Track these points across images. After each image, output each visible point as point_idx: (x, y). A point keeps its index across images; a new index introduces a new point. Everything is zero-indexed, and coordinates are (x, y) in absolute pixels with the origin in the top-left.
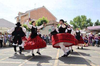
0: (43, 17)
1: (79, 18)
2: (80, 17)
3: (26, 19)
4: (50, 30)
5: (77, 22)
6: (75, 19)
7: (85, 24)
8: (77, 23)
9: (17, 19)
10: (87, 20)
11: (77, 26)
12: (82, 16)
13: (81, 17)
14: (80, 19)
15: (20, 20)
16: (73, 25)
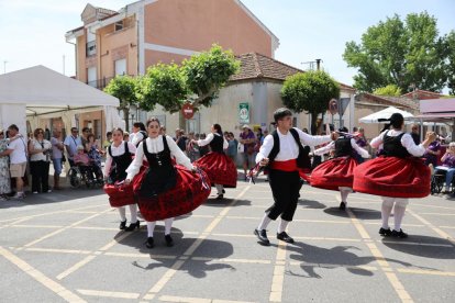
0: (216, 47)
1: (395, 30)
2: (401, 25)
3: (126, 46)
4: (247, 107)
5: (382, 53)
6: (374, 34)
7: (422, 62)
8: (384, 58)
9: (74, 41)
10: (436, 40)
11: (383, 72)
12: (412, 19)
13: (405, 25)
14: (404, 32)
15: (91, 48)
16: (362, 65)
